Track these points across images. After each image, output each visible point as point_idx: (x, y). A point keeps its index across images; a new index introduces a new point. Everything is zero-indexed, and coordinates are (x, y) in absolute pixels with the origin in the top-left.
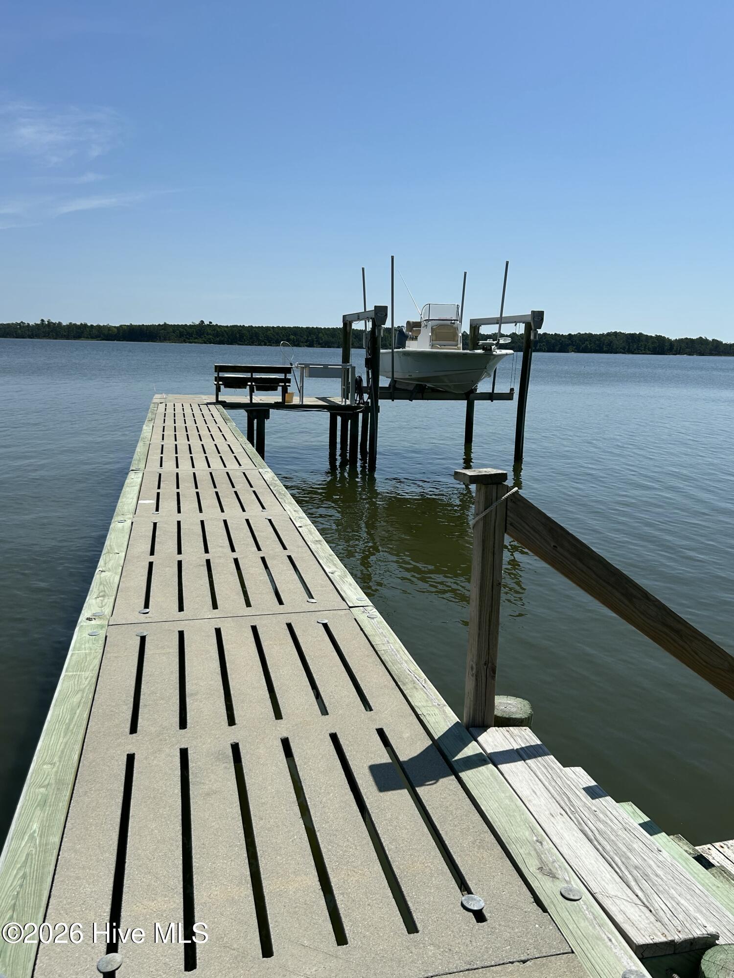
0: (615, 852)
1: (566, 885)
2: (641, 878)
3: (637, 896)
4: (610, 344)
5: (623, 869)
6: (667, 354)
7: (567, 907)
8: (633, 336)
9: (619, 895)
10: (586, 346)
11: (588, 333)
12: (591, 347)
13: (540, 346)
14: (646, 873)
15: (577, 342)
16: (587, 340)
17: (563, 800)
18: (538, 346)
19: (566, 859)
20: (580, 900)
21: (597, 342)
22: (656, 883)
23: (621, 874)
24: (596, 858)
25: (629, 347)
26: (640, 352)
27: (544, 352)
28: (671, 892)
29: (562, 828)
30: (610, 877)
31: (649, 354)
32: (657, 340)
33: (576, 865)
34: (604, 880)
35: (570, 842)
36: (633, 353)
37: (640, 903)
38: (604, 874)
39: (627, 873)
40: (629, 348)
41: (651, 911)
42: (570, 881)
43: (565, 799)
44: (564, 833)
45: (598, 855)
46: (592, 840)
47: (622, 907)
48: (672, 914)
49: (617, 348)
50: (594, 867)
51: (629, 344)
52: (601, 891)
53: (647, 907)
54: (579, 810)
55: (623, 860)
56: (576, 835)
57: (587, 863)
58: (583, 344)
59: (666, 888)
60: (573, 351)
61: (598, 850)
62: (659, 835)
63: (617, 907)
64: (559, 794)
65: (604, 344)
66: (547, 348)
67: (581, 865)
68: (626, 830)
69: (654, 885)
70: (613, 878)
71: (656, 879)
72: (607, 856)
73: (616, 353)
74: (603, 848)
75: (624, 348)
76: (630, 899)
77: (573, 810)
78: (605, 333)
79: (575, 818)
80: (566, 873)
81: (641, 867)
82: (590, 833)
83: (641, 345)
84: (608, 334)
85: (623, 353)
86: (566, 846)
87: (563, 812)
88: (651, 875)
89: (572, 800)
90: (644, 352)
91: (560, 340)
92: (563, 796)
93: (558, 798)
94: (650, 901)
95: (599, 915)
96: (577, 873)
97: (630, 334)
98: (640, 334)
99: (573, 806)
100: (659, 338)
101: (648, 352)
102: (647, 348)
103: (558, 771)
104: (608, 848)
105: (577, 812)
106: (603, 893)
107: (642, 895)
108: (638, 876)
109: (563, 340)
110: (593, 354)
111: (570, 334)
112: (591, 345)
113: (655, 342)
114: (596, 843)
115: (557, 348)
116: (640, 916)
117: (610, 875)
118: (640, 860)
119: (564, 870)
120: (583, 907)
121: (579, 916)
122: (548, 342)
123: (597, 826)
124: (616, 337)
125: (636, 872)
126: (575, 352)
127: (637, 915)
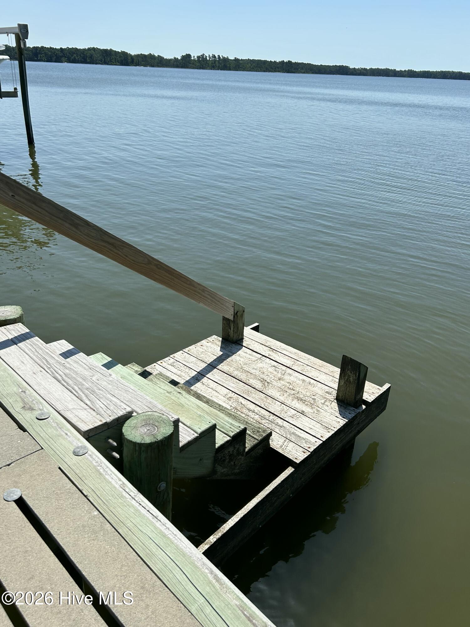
0: (75, 384)
1: (40, 412)
2: (90, 394)
3: (86, 404)
4: (91, 57)
5: (79, 392)
6: (130, 66)
7: (40, 424)
8: (105, 51)
9: (75, 407)
10: (75, 58)
11: (74, 47)
12: (78, 59)
13: (41, 57)
14: (93, 390)
15: (68, 54)
16: (74, 53)
17: (43, 362)
18: (39, 57)
19: (42, 397)
20: (49, 418)
21: (82, 55)
22: (99, 394)
23: (77, 395)
24: (63, 391)
25: (105, 59)
26: (113, 64)
27: (44, 62)
28: (107, 396)
29: (41, 379)
30: (71, 399)
31: (119, 65)
32: (123, 55)
33: (49, 398)
34: (66, 402)
35: (46, 386)
36: (108, 64)
37: (87, 407)
38: (67, 398)
39: (81, 393)
40: (105, 61)
41: (94, 410)
42: (43, 409)
43: (44, 361)
44: (42, 382)
45: (64, 388)
46: (60, 381)
47: (77, 414)
48: (106, 408)
49: (97, 60)
50: (60, 396)
51: (104, 57)
52: (64, 408)
53: (92, 409)
54: (53, 366)
55: (80, 387)
56: (50, 380)
57: (56, 395)
58: (72, 56)
59: (105, 394)
60: (66, 62)
61: (64, 386)
62: (117, 366)
63: (74, 414)
64: (40, 360)
65: (87, 57)
66: (46, 59)
67: (52, 397)
68: (90, 369)
69: (98, 395)
70: (72, 399)
71: (99, 391)
72: (69, 388)
73: (96, 64)
74: (67, 384)
75: (101, 61)
76: (82, 407)
77: (49, 366)
78: (87, 48)
79: (50, 371)
80: (41, 405)
81: (90, 388)
82: (60, 378)
83: (113, 58)
84: (89, 49)
85: (101, 64)
86: (43, 389)
87: (42, 370)
88: (96, 390)
89: (48, 360)
90: (115, 64)
91: (55, 52)
92: (43, 360)
93: (39, 362)
94: (94, 405)
95: (61, 423)
96: (49, 403)
97: (104, 50)
98: (111, 49)
99: (49, 364)
100: (124, 53)
101: (118, 64)
102: (117, 60)
103: (40, 345)
104: (70, 382)
105: (52, 367)
106: (65, 409)
107: (90, 403)
108: (88, 393)
109: (57, 52)
110: (81, 64)
111: (61, 48)
112: (78, 57)
113: (121, 56)
114: (63, 382)
115: (54, 59)
116: (87, 415)
117: (71, 398)
118: (90, 384)
119: (39, 404)
120: (50, 421)
121: (48, 427)
122: (46, 54)
123: (64, 372)
124: (95, 52)
125: (87, 391)
126: (67, 62)
127: (85, 415)
